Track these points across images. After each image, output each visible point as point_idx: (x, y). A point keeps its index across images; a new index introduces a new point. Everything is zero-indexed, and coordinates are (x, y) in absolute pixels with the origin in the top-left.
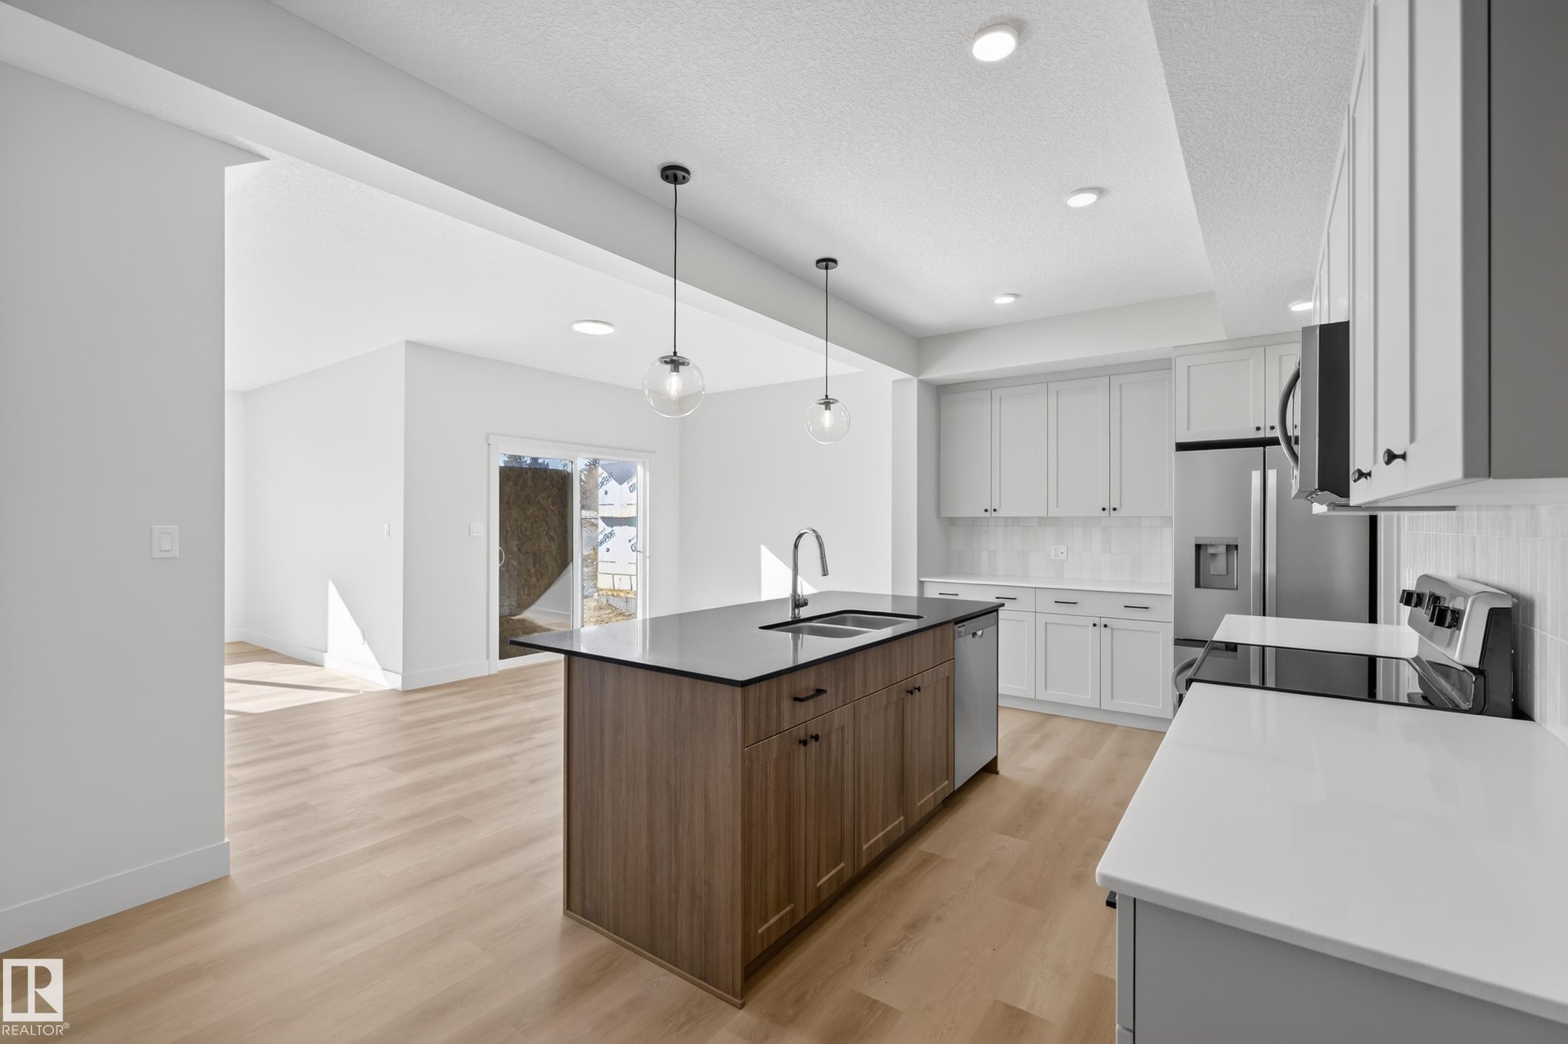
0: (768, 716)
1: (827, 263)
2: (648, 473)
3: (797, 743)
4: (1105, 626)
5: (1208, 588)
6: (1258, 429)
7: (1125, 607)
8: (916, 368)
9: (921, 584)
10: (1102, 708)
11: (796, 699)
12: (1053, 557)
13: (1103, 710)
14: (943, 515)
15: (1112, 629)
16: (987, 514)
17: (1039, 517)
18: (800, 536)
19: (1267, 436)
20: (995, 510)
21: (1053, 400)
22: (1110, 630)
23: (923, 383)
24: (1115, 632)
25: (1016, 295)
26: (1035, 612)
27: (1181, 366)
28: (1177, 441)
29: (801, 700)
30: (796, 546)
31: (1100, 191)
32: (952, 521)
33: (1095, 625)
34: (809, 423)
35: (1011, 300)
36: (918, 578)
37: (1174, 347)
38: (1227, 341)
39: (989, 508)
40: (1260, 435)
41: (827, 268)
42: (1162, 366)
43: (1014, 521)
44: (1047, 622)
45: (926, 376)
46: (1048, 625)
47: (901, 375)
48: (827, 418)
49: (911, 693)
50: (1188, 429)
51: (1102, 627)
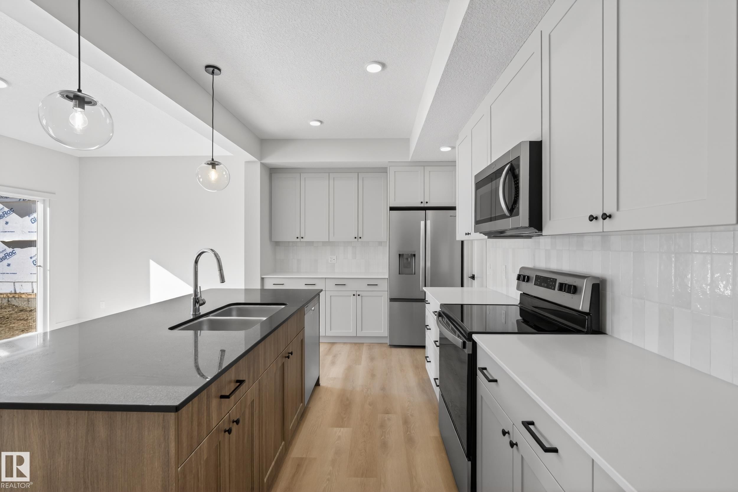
0: (199, 424)
1: (213, 69)
2: (48, 209)
3: (223, 433)
4: (359, 295)
5: (403, 274)
6: (422, 203)
7: (368, 285)
8: (261, 155)
9: (262, 279)
10: (357, 336)
11: (222, 397)
12: (329, 262)
13: (358, 336)
14: (273, 240)
15: (362, 296)
16: (298, 240)
17: (323, 242)
18: (200, 255)
19: (425, 206)
20: (302, 238)
21: (331, 182)
22: (361, 297)
23: (263, 165)
24: (363, 298)
25: (321, 122)
26: (325, 291)
27: (391, 172)
28: (390, 206)
29: (228, 397)
30: (196, 262)
31: (383, 65)
32: (277, 244)
33: (354, 295)
34: (200, 176)
35: (318, 124)
36: (261, 276)
37: (389, 162)
38: (410, 162)
39: (299, 237)
40: (422, 205)
41: (213, 73)
42: (383, 170)
43: (310, 243)
44: (331, 295)
45: (264, 161)
46: (332, 297)
47: (252, 158)
48: (213, 175)
49: (288, 357)
50: (395, 201)
51: (357, 296)
